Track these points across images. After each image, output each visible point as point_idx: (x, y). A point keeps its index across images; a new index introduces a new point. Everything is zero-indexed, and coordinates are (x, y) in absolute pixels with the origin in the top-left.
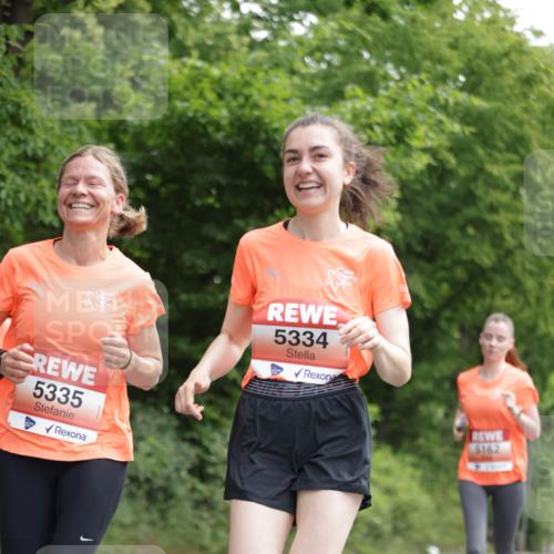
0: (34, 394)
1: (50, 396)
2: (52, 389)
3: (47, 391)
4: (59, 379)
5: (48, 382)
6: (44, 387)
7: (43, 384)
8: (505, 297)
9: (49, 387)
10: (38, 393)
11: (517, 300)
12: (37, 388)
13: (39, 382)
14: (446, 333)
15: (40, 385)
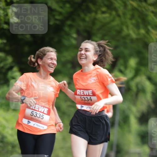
0: (31, 115)
1: (35, 116)
2: (36, 114)
3: (35, 114)
4: (38, 111)
5: (35, 112)
6: (34, 113)
7: (34, 112)
8: (103, 12)
9: (35, 113)
10: (32, 114)
11: (111, 14)
12: (32, 113)
13: (32, 111)
14: (68, 34)
15: (33, 112)
